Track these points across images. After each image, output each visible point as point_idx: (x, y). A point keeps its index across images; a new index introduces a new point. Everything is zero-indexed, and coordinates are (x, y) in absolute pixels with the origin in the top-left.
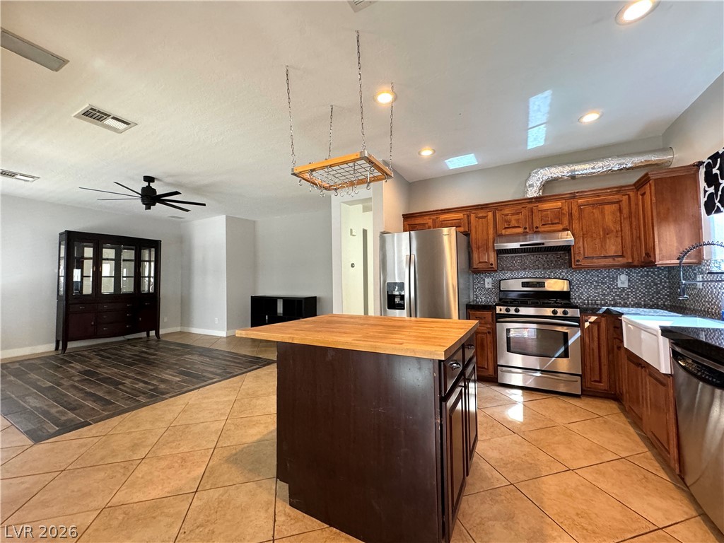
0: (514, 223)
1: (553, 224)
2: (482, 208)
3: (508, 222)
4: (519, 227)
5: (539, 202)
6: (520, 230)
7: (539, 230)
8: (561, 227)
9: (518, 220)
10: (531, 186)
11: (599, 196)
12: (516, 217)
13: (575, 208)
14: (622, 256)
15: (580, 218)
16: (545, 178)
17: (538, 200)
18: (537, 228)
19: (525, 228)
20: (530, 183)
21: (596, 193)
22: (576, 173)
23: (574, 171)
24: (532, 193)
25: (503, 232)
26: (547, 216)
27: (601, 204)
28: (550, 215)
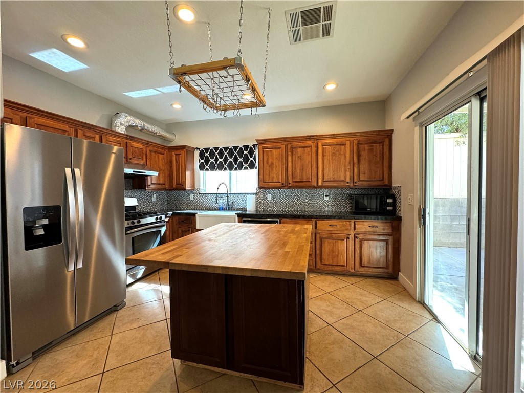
1: (138, 158)
5: (131, 140)
8: (142, 162)
11: (157, 148)
13: (148, 152)
14: (164, 184)
15: (151, 159)
16: (128, 123)
18: (130, 159)
21: (156, 145)
23: (145, 126)
26: (135, 152)
27: (158, 153)
28: (137, 152)
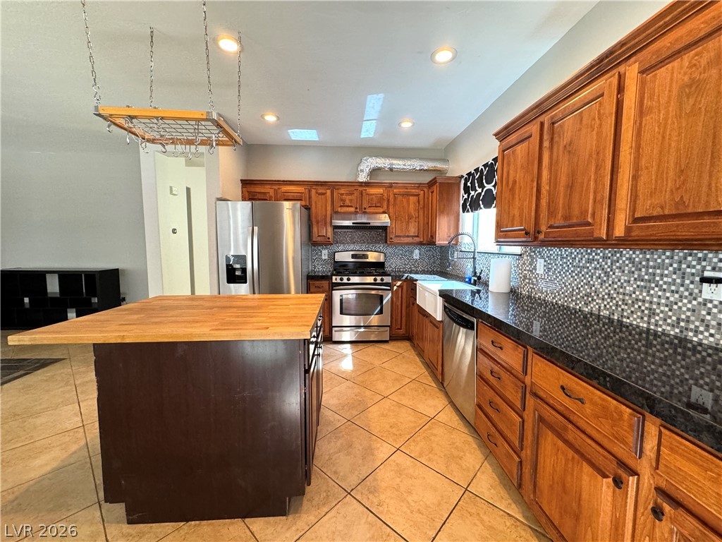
0: (348, 203)
1: (376, 207)
2: (322, 185)
3: (344, 201)
4: (351, 206)
5: (367, 186)
6: (352, 209)
7: (367, 210)
8: (381, 210)
9: (351, 200)
10: (362, 171)
11: (407, 189)
12: (350, 197)
13: (392, 196)
14: (418, 236)
15: (395, 205)
16: (372, 166)
17: (367, 184)
18: (365, 209)
19: (357, 208)
20: (362, 168)
21: (405, 186)
22: (394, 166)
23: (393, 164)
24: (363, 178)
25: (339, 210)
26: (372, 199)
27: (408, 195)
28: (375, 199)
